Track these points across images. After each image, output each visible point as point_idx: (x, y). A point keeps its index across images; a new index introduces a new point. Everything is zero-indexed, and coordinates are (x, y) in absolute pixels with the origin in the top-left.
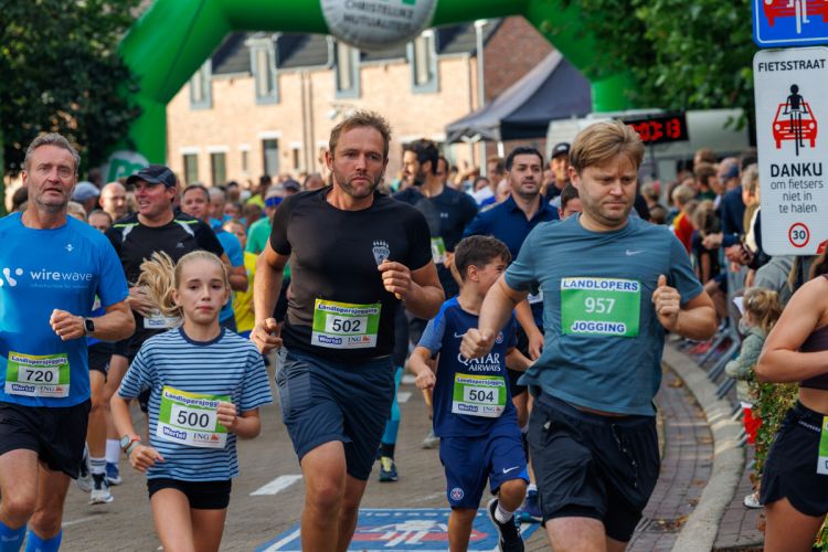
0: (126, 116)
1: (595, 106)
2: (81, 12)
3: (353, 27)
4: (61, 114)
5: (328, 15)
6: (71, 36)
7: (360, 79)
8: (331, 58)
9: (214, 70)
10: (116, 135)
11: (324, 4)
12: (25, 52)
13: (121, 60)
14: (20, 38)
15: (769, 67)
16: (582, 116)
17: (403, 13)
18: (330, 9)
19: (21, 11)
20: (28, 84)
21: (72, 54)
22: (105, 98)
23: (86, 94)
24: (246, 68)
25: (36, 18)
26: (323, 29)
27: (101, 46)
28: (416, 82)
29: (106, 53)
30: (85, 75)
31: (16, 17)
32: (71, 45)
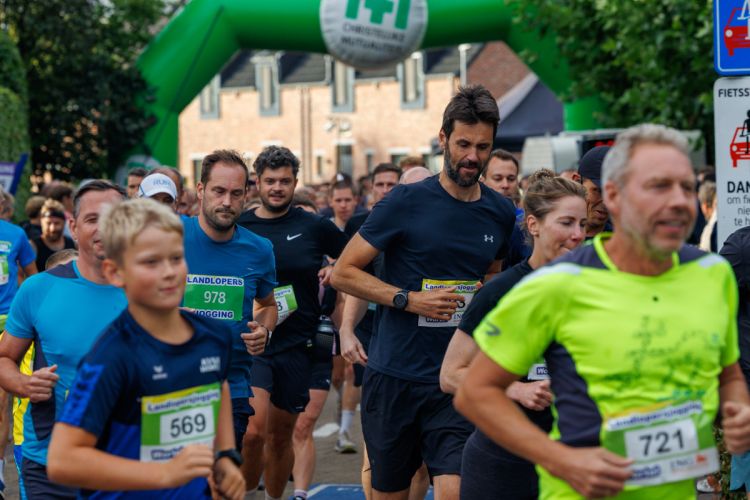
0: (142, 124)
1: (567, 125)
2: (104, 28)
3: (349, 48)
4: (84, 121)
5: (327, 37)
6: (95, 50)
7: (354, 96)
8: (328, 75)
9: (223, 84)
10: (133, 141)
11: (324, 27)
12: (53, 63)
13: (139, 73)
14: (48, 51)
15: (728, 93)
16: (555, 134)
17: (395, 36)
18: (329, 31)
19: (50, 27)
20: (55, 93)
21: (96, 66)
22: (124, 107)
23: (107, 103)
24: (251, 83)
25: (63, 33)
26: (322, 48)
27: (121, 60)
28: (405, 99)
29: (126, 67)
30: (106, 86)
31: (45, 32)
32: (94, 59)
